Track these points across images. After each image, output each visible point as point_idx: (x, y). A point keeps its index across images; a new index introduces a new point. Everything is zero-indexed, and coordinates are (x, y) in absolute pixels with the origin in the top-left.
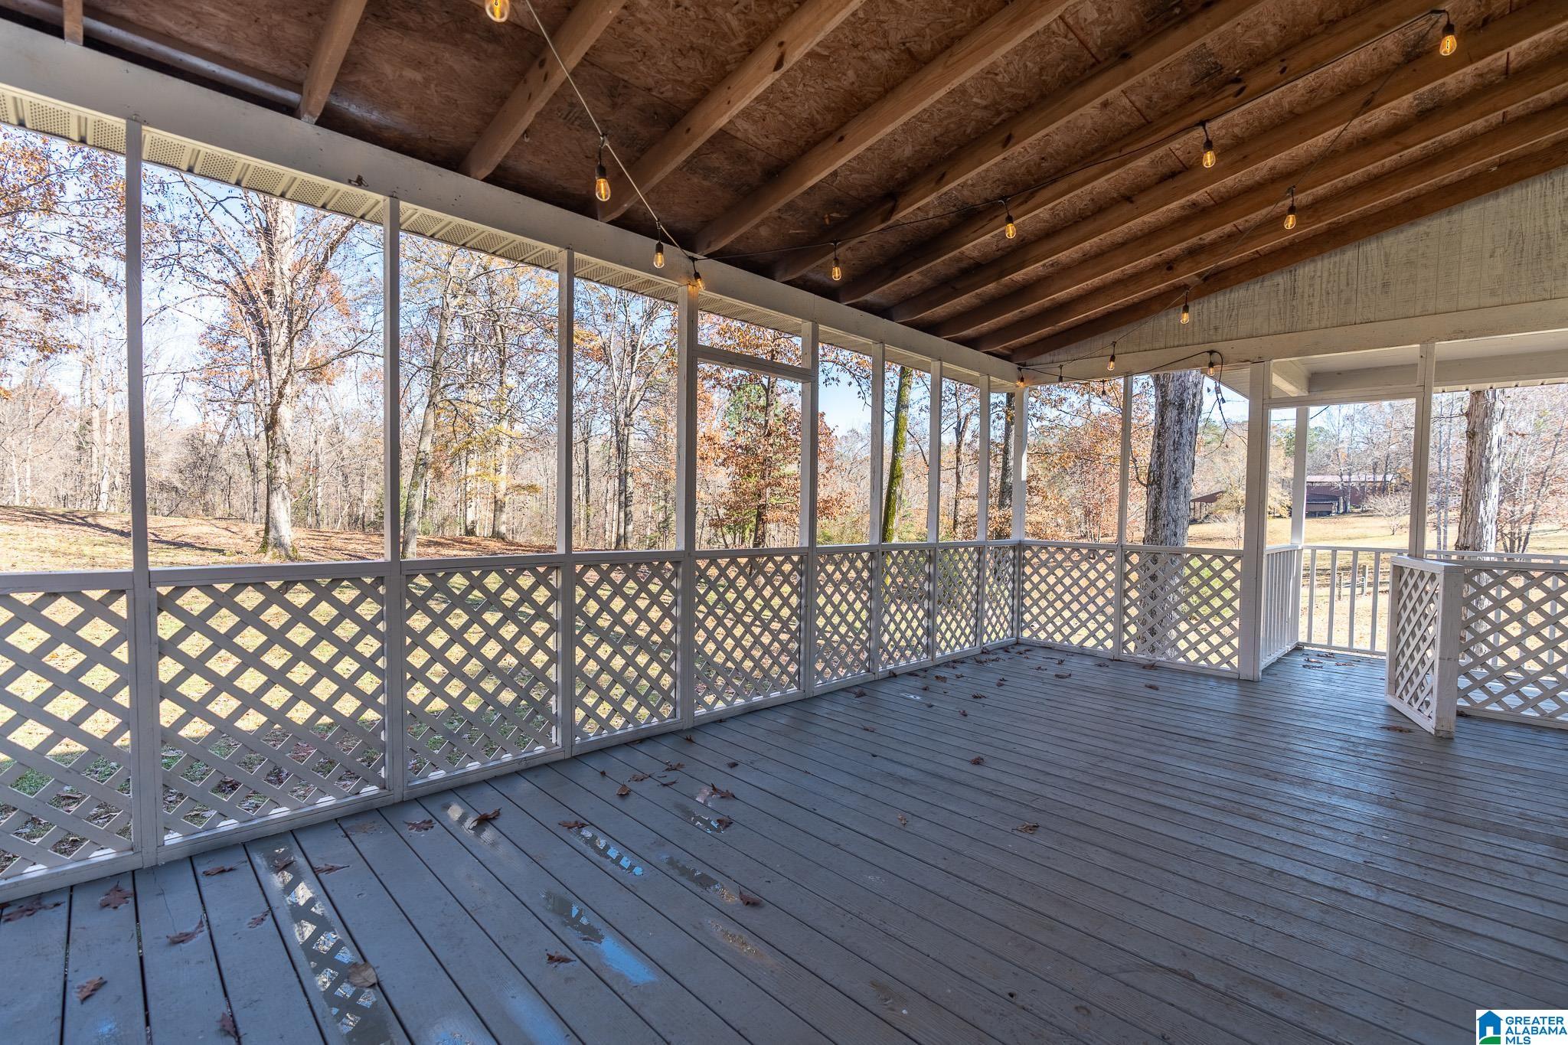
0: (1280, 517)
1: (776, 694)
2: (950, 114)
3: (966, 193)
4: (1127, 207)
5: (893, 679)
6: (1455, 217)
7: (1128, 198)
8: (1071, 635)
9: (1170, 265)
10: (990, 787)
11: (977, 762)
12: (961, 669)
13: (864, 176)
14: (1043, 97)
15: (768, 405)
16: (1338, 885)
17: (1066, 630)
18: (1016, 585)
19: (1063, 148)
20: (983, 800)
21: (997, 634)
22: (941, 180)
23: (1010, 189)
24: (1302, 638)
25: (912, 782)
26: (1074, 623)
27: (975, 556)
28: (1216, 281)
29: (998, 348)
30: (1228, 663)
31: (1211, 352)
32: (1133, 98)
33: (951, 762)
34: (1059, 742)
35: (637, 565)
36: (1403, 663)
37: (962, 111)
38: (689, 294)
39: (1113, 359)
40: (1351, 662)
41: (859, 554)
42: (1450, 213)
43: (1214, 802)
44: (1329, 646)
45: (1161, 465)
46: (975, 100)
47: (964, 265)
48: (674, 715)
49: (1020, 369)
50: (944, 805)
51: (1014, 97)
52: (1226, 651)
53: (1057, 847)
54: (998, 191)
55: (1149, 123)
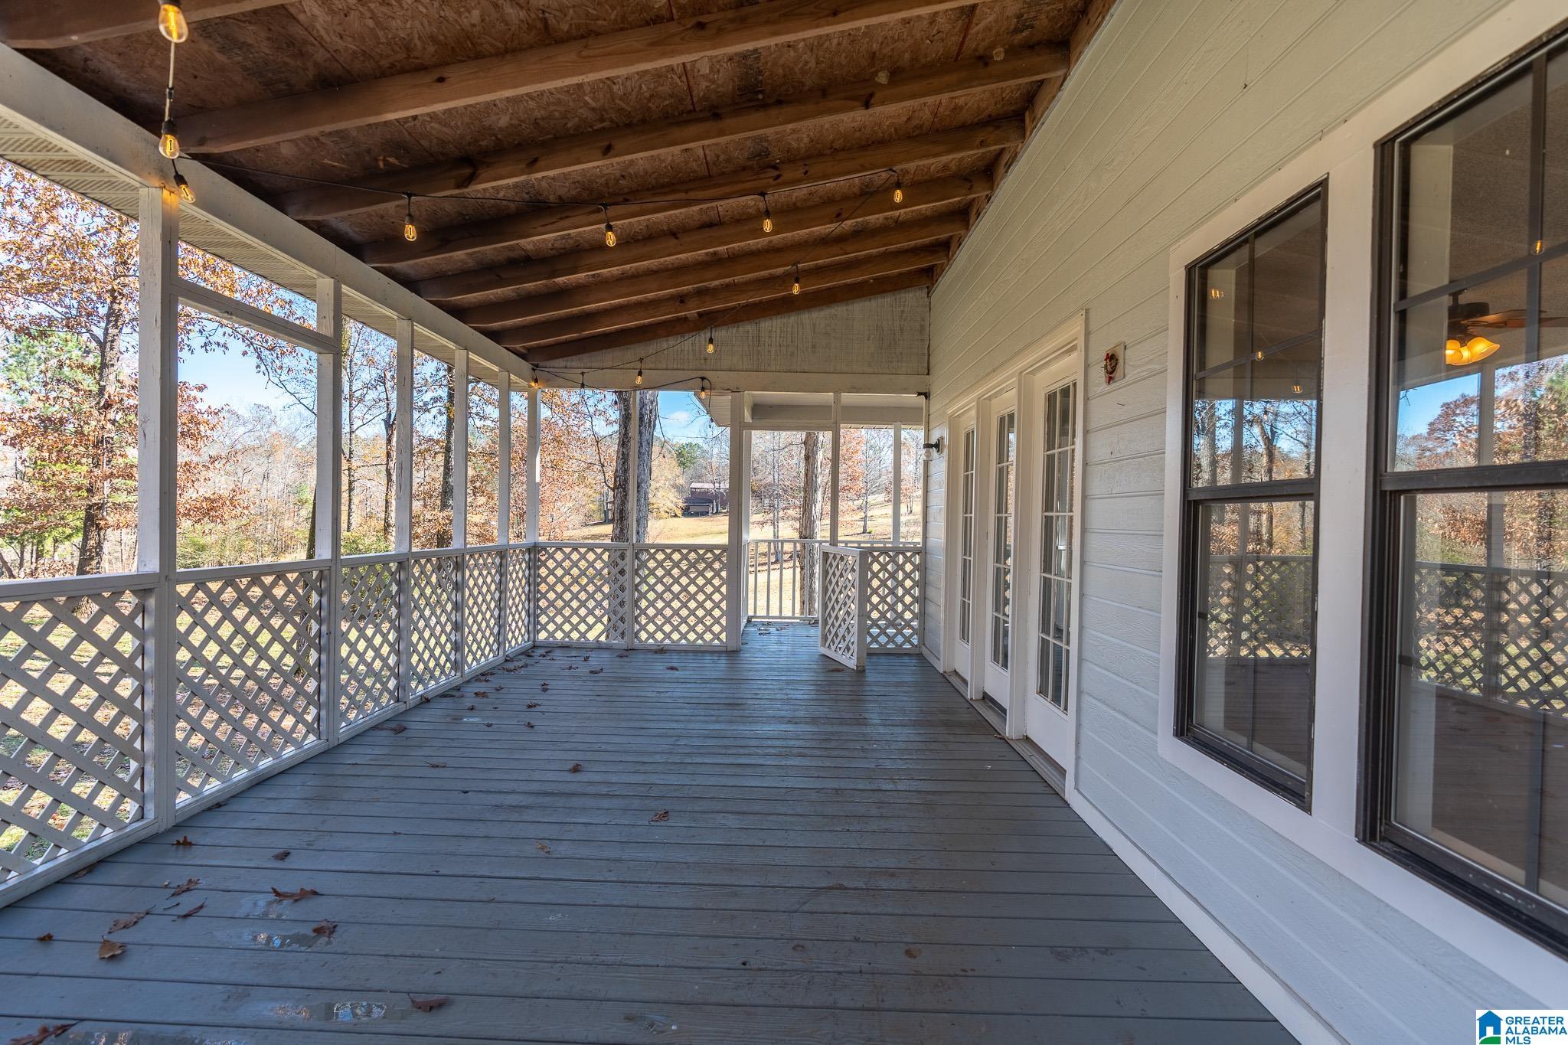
0: (676, 516)
1: (289, 751)
2: (559, 102)
3: (544, 184)
4: (673, 242)
5: (427, 705)
6: (850, 307)
7: (674, 234)
8: (587, 631)
9: (682, 299)
10: (604, 790)
11: (576, 769)
12: (495, 682)
13: (445, 130)
14: (643, 121)
15: (104, 365)
16: (874, 787)
17: (583, 627)
18: (532, 588)
19: (642, 173)
20: (606, 803)
21: (516, 640)
22: (532, 165)
23: (585, 194)
24: (751, 613)
25: (526, 807)
26: (591, 620)
27: (498, 561)
28: (708, 321)
29: (518, 346)
30: (718, 639)
31: (703, 379)
32: (707, 152)
33: (550, 776)
34: (632, 732)
35: (117, 594)
36: (830, 622)
37: (571, 104)
38: (164, 202)
39: (640, 374)
40: (782, 627)
41: (386, 564)
42: (847, 305)
43: (773, 751)
44: (768, 617)
45: (626, 471)
46: (587, 98)
47: (512, 255)
48: (141, 815)
49: (534, 370)
50: (576, 820)
51: (621, 110)
52: (716, 629)
53: (693, 825)
54: (574, 192)
55: (710, 176)
